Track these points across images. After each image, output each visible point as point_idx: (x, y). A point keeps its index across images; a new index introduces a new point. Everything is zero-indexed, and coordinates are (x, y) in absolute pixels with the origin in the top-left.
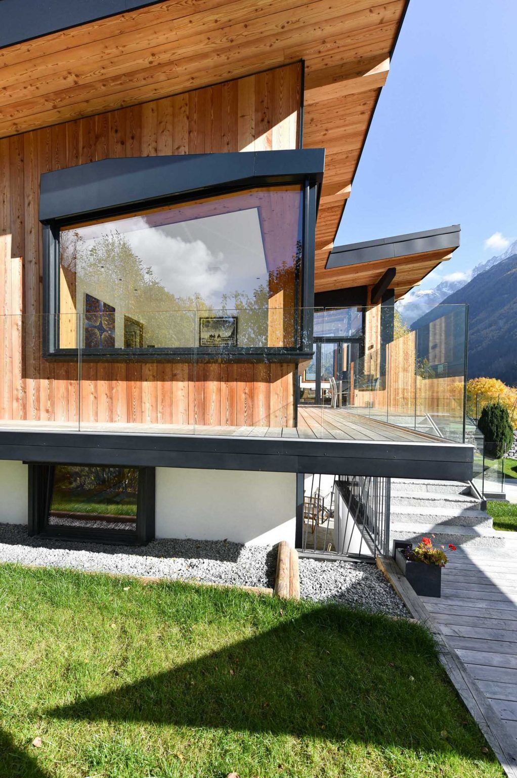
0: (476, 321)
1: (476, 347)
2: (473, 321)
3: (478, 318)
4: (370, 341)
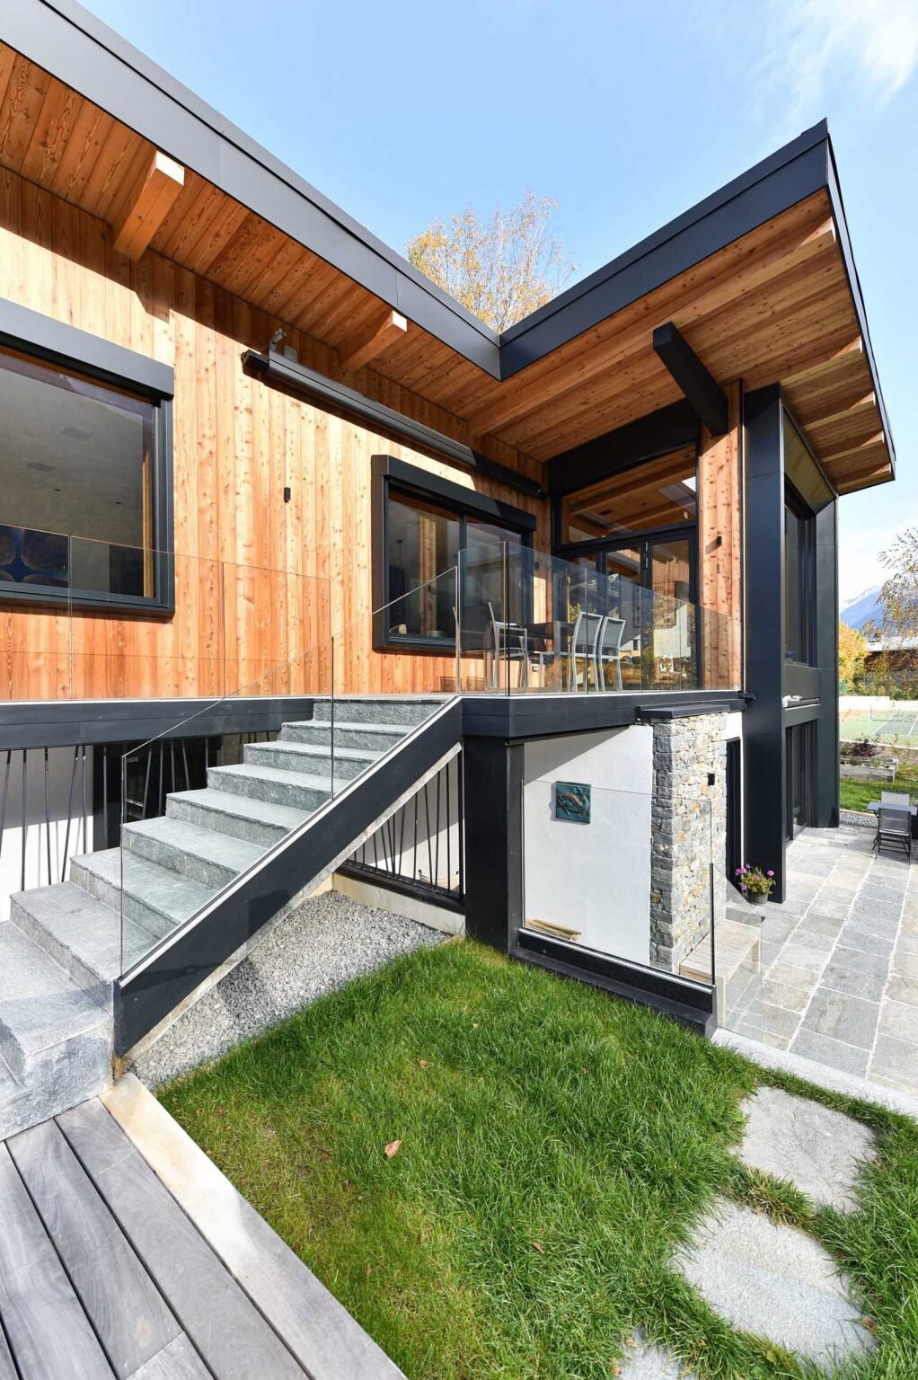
4: (712, 528)
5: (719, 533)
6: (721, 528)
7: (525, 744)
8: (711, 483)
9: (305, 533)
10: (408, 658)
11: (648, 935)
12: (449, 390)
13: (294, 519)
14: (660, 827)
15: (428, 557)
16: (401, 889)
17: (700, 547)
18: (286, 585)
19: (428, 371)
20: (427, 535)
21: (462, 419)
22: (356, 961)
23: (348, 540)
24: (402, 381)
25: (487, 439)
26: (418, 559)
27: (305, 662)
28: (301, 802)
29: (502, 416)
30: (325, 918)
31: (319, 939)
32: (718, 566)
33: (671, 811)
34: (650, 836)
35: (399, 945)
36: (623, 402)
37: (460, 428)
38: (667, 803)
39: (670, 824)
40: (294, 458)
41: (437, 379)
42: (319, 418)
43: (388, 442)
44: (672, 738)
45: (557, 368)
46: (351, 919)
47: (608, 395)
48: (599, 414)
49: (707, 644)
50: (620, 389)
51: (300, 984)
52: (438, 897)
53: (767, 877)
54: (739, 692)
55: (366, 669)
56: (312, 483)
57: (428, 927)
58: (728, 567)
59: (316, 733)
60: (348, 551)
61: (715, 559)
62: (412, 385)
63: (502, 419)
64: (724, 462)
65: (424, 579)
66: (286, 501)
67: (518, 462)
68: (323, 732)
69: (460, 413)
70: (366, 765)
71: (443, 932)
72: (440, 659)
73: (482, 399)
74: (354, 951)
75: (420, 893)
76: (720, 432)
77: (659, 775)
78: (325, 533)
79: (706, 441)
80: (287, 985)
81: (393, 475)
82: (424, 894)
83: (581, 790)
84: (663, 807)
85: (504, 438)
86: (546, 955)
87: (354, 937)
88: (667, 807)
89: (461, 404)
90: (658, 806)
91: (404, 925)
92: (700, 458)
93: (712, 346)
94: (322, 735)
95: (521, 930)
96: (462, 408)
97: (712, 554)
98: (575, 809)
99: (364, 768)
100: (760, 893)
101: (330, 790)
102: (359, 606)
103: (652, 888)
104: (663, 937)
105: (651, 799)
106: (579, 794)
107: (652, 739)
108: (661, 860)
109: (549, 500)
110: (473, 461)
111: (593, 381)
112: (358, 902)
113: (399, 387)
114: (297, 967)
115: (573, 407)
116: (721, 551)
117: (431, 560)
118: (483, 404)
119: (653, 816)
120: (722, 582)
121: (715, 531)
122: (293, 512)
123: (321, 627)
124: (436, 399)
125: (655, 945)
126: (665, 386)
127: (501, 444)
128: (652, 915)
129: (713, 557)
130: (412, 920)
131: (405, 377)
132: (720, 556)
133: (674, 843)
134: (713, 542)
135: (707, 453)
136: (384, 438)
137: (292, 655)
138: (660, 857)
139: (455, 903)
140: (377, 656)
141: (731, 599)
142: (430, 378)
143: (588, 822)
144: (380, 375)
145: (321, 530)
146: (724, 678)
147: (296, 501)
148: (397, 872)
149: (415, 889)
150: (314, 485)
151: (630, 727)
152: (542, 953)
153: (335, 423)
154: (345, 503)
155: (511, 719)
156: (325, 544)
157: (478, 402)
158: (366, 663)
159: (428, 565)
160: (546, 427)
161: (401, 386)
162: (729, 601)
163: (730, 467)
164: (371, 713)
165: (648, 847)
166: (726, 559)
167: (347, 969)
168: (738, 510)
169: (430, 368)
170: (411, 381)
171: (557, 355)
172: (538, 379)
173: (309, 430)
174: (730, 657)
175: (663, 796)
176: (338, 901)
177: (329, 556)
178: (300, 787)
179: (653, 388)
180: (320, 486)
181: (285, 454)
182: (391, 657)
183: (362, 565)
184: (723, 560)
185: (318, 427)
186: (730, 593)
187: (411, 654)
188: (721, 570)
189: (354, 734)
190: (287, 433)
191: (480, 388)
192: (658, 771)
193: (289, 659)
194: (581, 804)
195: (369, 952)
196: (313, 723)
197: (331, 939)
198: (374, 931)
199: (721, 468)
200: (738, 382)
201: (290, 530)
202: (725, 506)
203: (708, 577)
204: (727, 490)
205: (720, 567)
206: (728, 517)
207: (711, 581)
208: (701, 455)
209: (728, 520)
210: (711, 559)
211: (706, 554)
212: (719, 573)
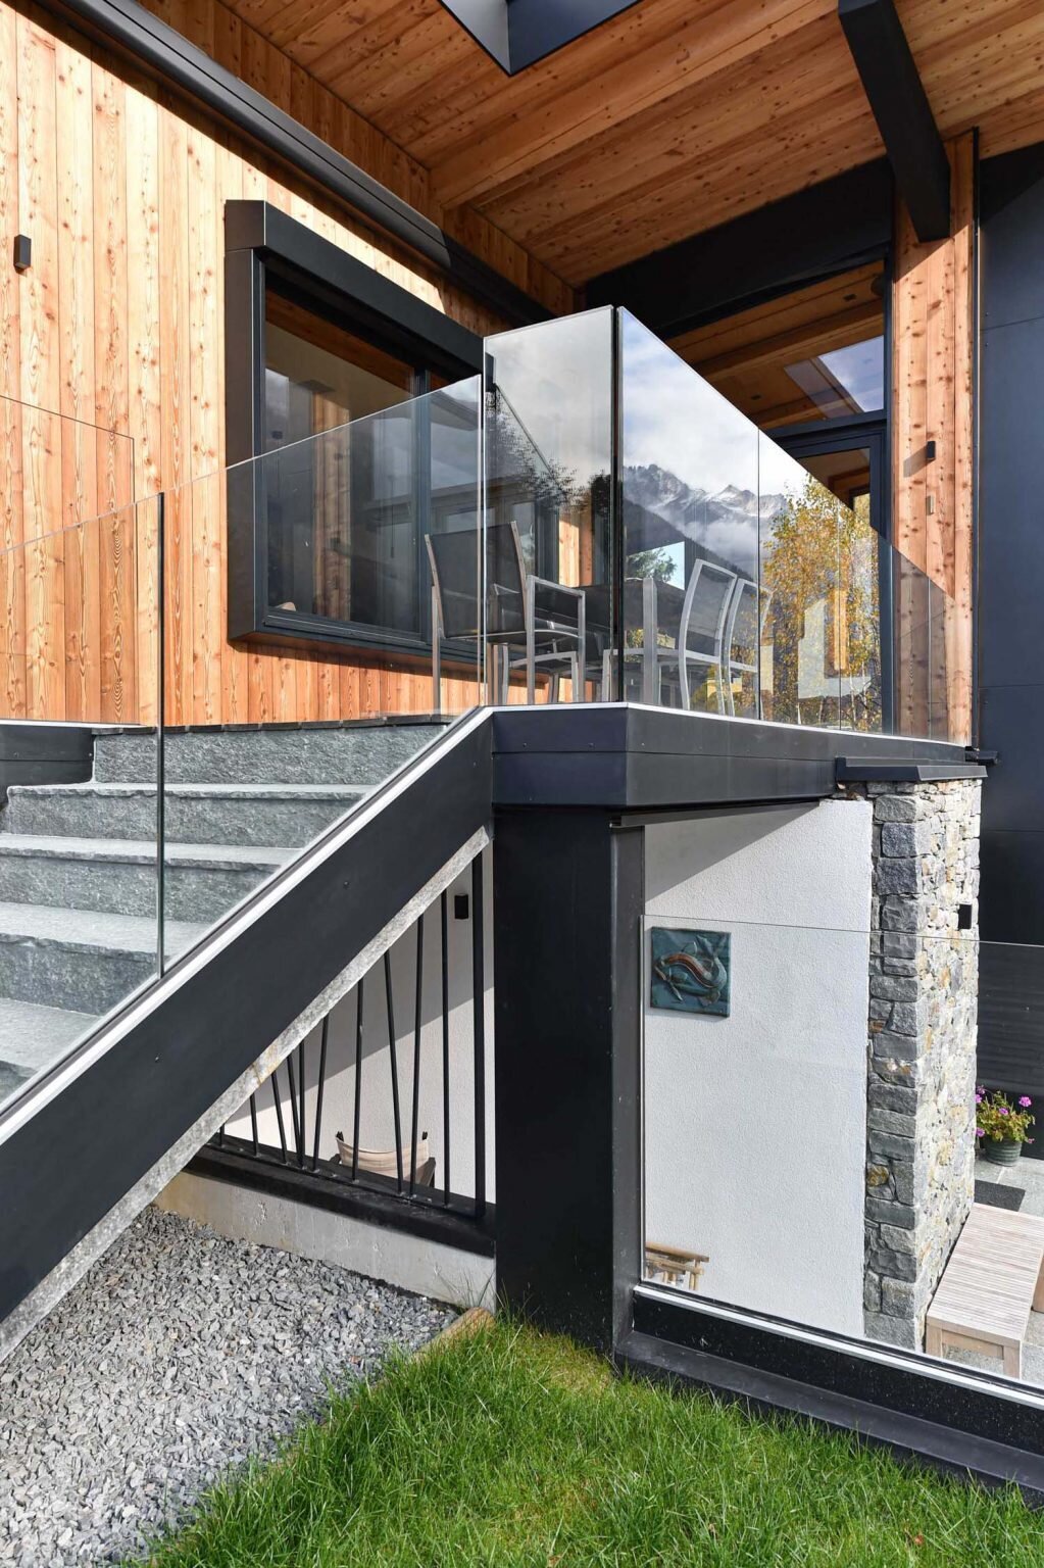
4: (917, 426)
5: (929, 434)
6: (936, 427)
7: (648, 827)
8: (916, 335)
9: (67, 354)
10: (308, 666)
11: (860, 1257)
12: (397, 85)
13: (40, 315)
14: (889, 1021)
15: (331, 481)
16: (322, 1194)
17: (894, 461)
18: (21, 471)
19: (356, 26)
21: (420, 163)
22: (215, 1409)
23: (172, 385)
24: (294, 48)
25: (467, 215)
26: (311, 482)
27: (68, 660)
28: (60, 987)
29: (506, 160)
30: (124, 1281)
31: (111, 1347)
32: (928, 500)
33: (914, 986)
34: (866, 1042)
35: (330, 1349)
36: (748, 157)
37: (416, 179)
38: (905, 967)
39: (912, 1012)
40: (39, 169)
41: (374, 52)
42: (101, 88)
43: (262, 178)
44: (917, 826)
45: (630, 56)
46: (194, 1280)
47: (719, 140)
48: (700, 183)
49: (905, 655)
50: (750, 125)
51: (59, 1505)
52: (423, 1215)
53: (1019, 1109)
54: (967, 748)
55: (214, 686)
56: (84, 239)
57: (393, 1288)
58: (947, 502)
59: (101, 807)
60: (170, 413)
61: (923, 487)
62: (316, 60)
63: (505, 169)
64: (941, 295)
65: (325, 526)
66: (19, 270)
67: (530, 276)
68: (121, 803)
69: (416, 148)
70: (251, 878)
71: (433, 1301)
72: (374, 674)
73: (466, 118)
74: (211, 1377)
75: (372, 1204)
76: (935, 234)
77: (887, 907)
78: (117, 362)
79: (906, 252)
80: (21, 1514)
81: (275, 248)
82: (382, 1206)
83: (709, 945)
84: (896, 976)
85: (505, 219)
86: (706, 1349)
87: (207, 1334)
88: (906, 977)
89: (420, 126)
90: (885, 973)
91: (332, 1286)
92: (894, 286)
93: (938, 44)
94: (120, 813)
95: (638, 1288)
96: (422, 134)
97: (917, 476)
98: (696, 987)
99: (248, 889)
100: (1010, 1141)
101: (154, 949)
102: (198, 541)
103: (870, 1154)
104: (893, 1259)
105: (867, 960)
106: (704, 954)
107: (869, 830)
108: (891, 1093)
110: (443, 254)
111: (700, 97)
112: (209, 1230)
113: (287, 63)
114: (50, 1448)
115: (648, 159)
116: (934, 470)
117: (339, 485)
118: (466, 130)
119: (872, 996)
120: (935, 532)
121: (922, 431)
122: (39, 300)
123: (109, 581)
124: (367, 104)
125: (876, 1277)
126: (834, 130)
127: (497, 234)
128: (869, 1213)
129: (917, 482)
130: (353, 1274)
131: (302, 38)
132: (932, 481)
133: (919, 1054)
134: (919, 454)
135: (909, 275)
136: (254, 169)
137: (36, 640)
138: (888, 1086)
139: (465, 1227)
140: (239, 659)
141: (953, 566)
142: (358, 46)
143: (725, 1015)
144: (244, 22)
145: (110, 352)
146: (939, 722)
147: (45, 275)
148: (309, 1151)
149: (358, 1196)
150: (88, 245)
151: (822, 803)
152: (697, 1346)
153: (141, 110)
154: (162, 298)
155: (629, 758)
156: (118, 387)
157: (456, 123)
158: (214, 670)
159: (333, 496)
160: (591, 203)
161: (292, 60)
162: (950, 570)
163: (954, 304)
164: (246, 757)
165: (861, 1066)
166: (943, 487)
167: (195, 1441)
168: (968, 389)
169: (360, 20)
170: (314, 51)
171: (634, 22)
172: (588, 80)
173: (78, 116)
174: (950, 680)
175: (896, 954)
176: (156, 1230)
177: (126, 417)
178: (58, 945)
179: (810, 132)
180: (104, 250)
181: (17, 156)
182: (269, 663)
183: (204, 448)
184: (937, 488)
185: (99, 109)
186: (951, 555)
187: (313, 659)
188: (934, 508)
189: (208, 805)
190: (23, 105)
191: (464, 89)
192: (884, 899)
193: (29, 651)
194: (707, 975)
195: (251, 1378)
196: (92, 785)
197: (145, 1344)
198: (259, 1310)
199: (936, 305)
200: (971, 134)
201: (29, 341)
202: (943, 383)
203: (909, 523)
204: (947, 349)
205: (933, 502)
206: (949, 403)
207: (915, 530)
208: (896, 280)
209: (949, 408)
210: (915, 487)
211: (905, 476)
212: (930, 514)
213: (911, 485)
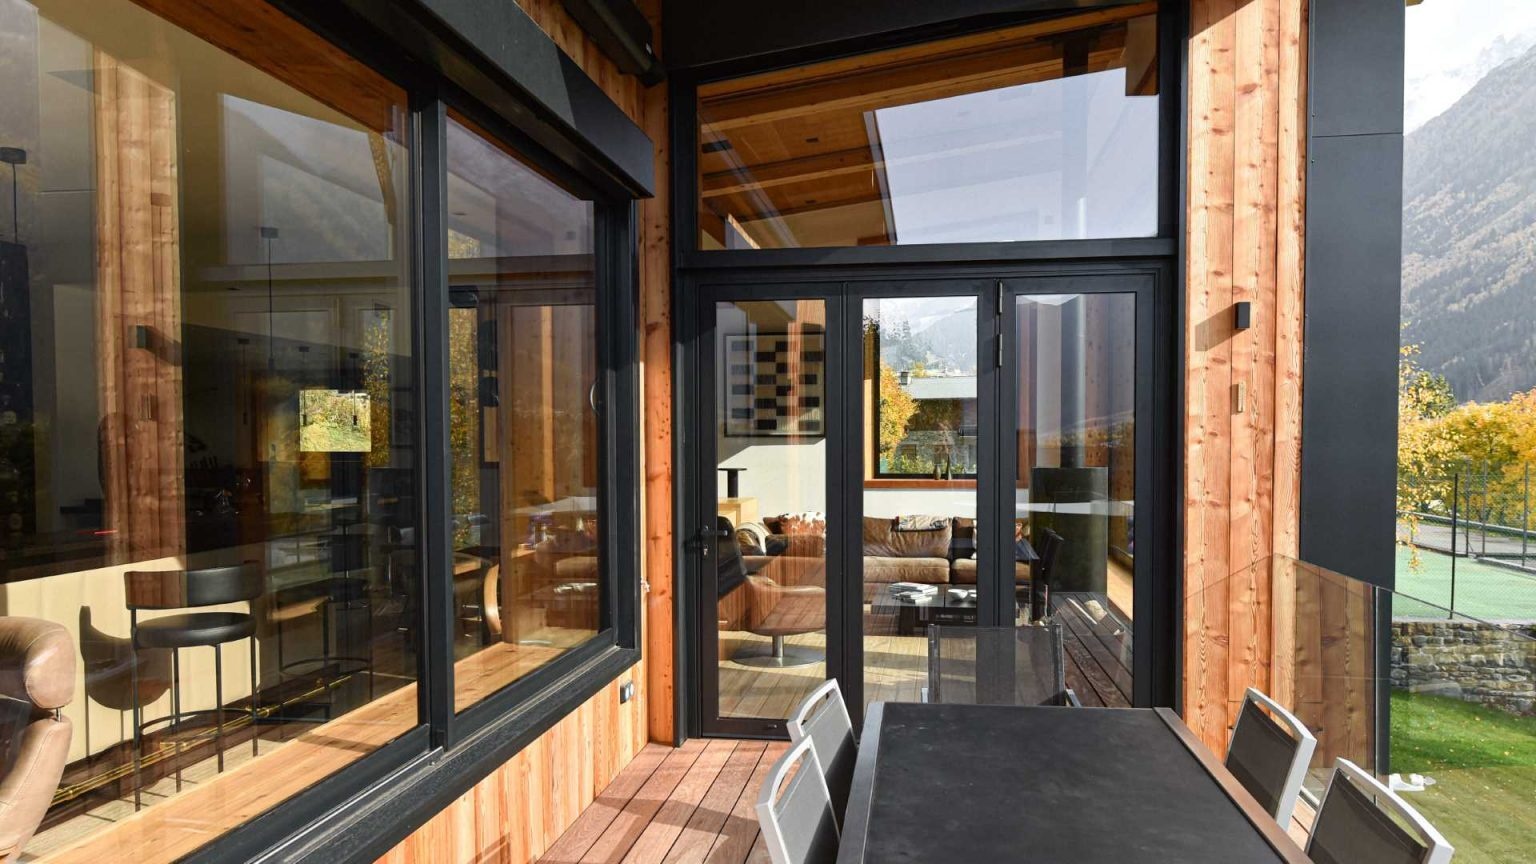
0: (1488, 207)
1: (1486, 286)
2: (1477, 209)
3: (1491, 198)
4: (1218, 274)
5: (1235, 290)
6: (1250, 282)
8: (1217, 131)
17: (1182, 324)
20: (135, 132)
32: (1234, 391)
58: (1263, 397)
61: (1226, 368)
64: (1258, 74)
97: (1220, 350)
109: (660, 90)
116: (1244, 346)
120: (1243, 438)
121: (1229, 282)
129: (1217, 361)
132: (1243, 361)
134: (1218, 316)
135: (1205, 34)
141: (1272, 495)
162: (1266, 501)
163: (1277, 92)
166: (1259, 374)
168: (1297, 228)
184: (1249, 374)
186: (1268, 477)
188: (1243, 404)
199: (1250, 89)
202: (1260, 212)
203: (1204, 423)
204: (1265, 161)
205: (1242, 394)
206: (1267, 244)
207: (1214, 434)
208: (1192, 36)
209: (1268, 253)
210: (1216, 367)
211: (1197, 349)
212: (1237, 412)
213: (1208, 364)
